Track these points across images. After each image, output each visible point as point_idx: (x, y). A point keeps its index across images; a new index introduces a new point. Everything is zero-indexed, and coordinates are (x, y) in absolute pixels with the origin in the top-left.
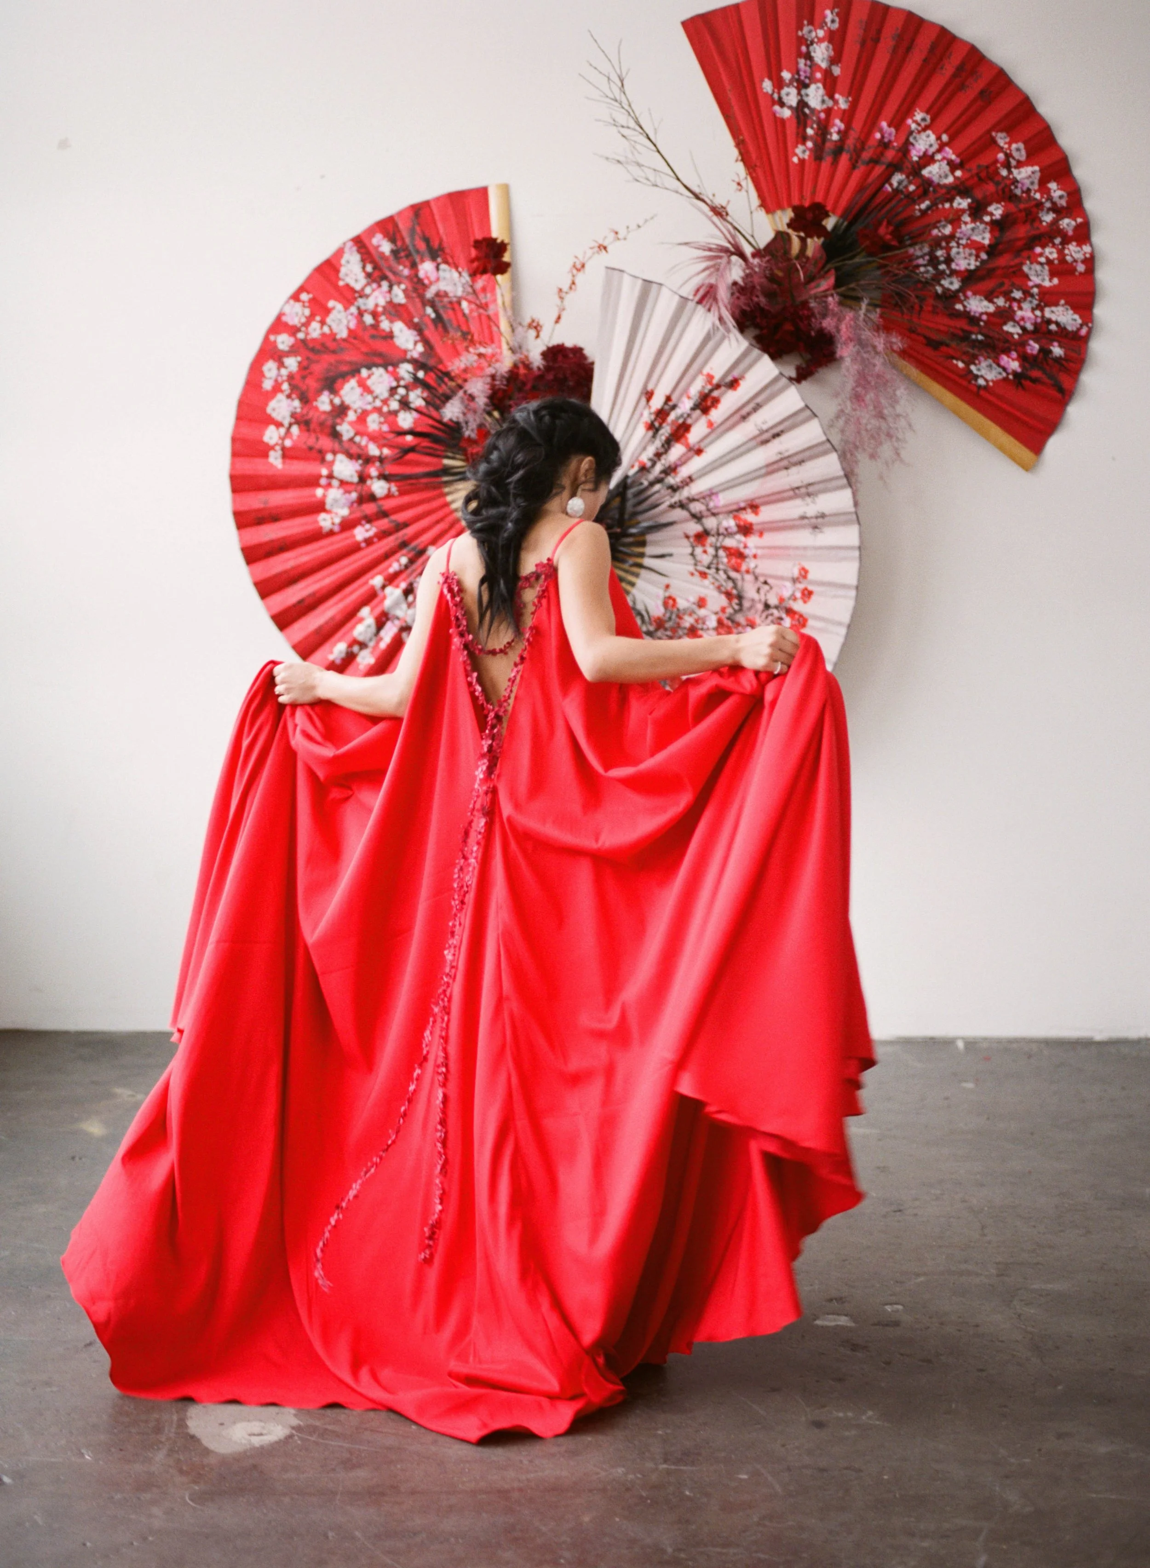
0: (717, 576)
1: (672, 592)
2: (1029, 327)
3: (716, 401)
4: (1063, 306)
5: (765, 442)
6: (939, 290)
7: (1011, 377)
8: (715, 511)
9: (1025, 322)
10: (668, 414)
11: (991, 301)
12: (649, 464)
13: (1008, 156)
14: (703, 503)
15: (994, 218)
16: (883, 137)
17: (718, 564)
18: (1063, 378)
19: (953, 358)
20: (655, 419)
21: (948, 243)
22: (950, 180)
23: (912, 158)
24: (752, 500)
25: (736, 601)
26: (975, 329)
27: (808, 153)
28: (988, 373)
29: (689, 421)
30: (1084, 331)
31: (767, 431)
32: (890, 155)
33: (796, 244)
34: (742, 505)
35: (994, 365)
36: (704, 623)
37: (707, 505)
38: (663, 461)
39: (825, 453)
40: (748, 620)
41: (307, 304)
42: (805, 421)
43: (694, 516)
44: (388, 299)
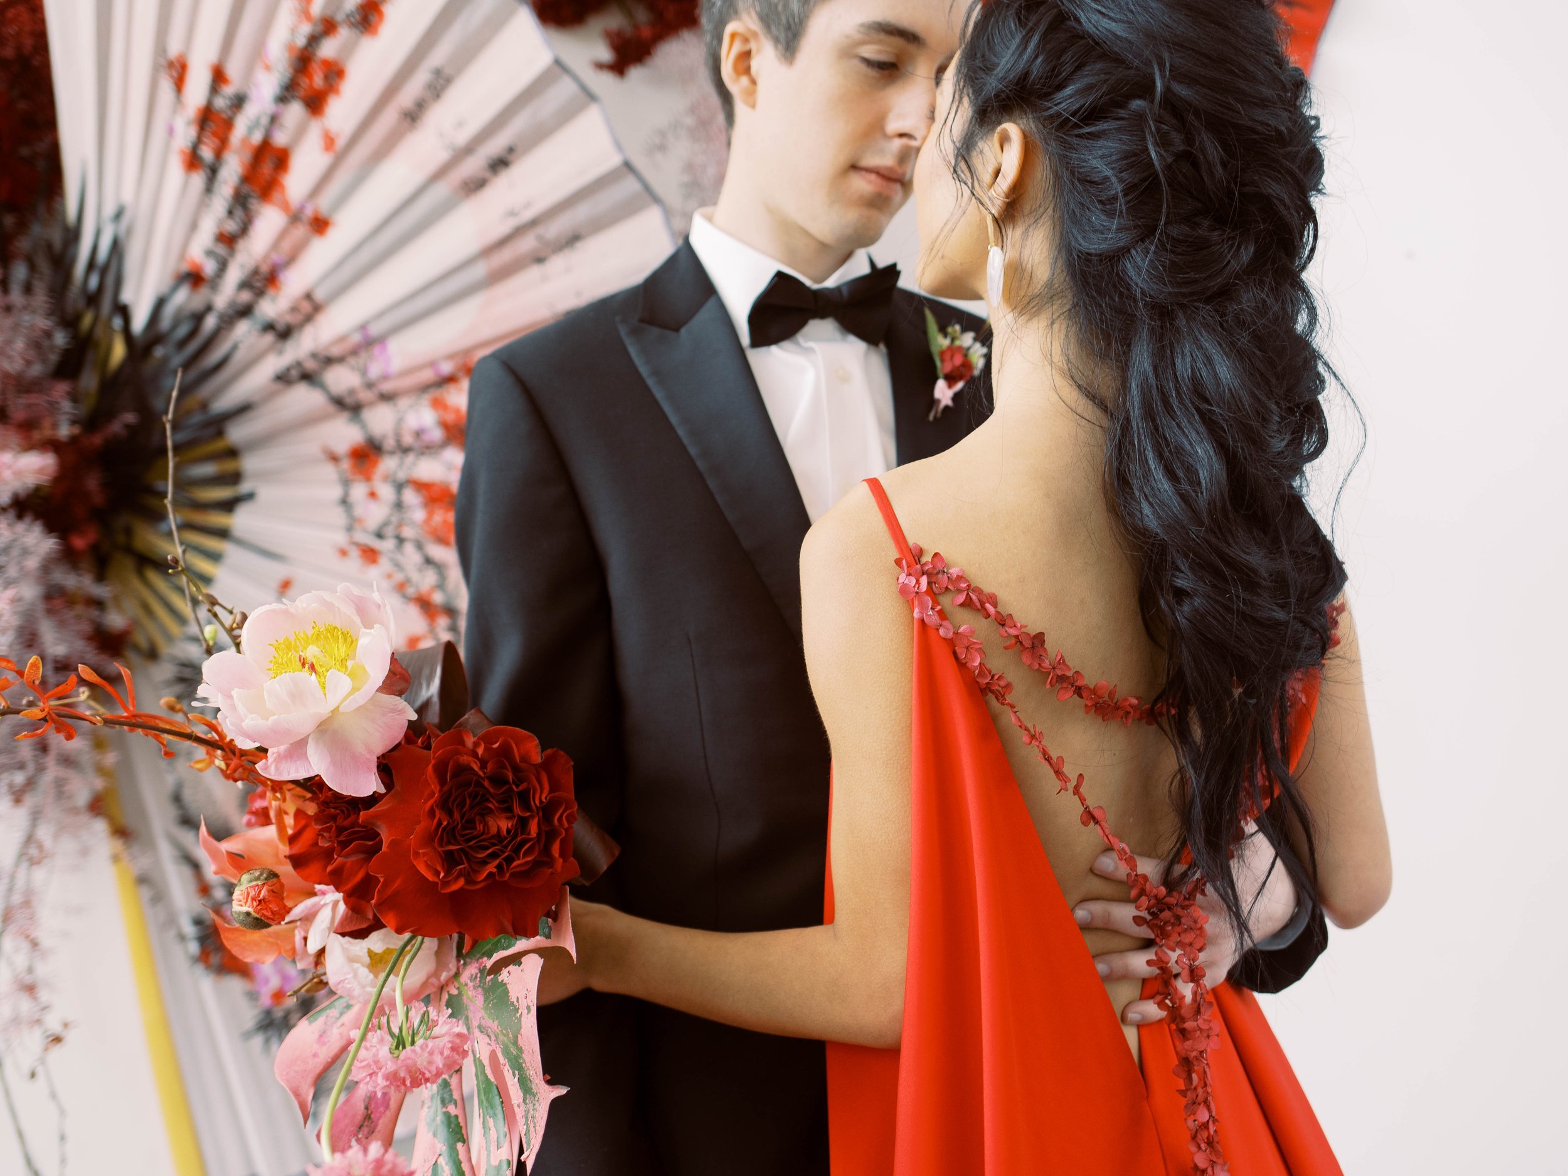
0: (399, 557)
3: (335, 73)
5: (475, 186)
8: (387, 387)
10: (228, 124)
12: (209, 267)
14: (353, 368)
17: (400, 525)
20: (199, 138)
25: (443, 622)
29: (280, 139)
31: (469, 149)
34: (447, 368)
37: (364, 372)
38: (242, 258)
39: (629, 207)
42: (566, 115)
43: (339, 403)
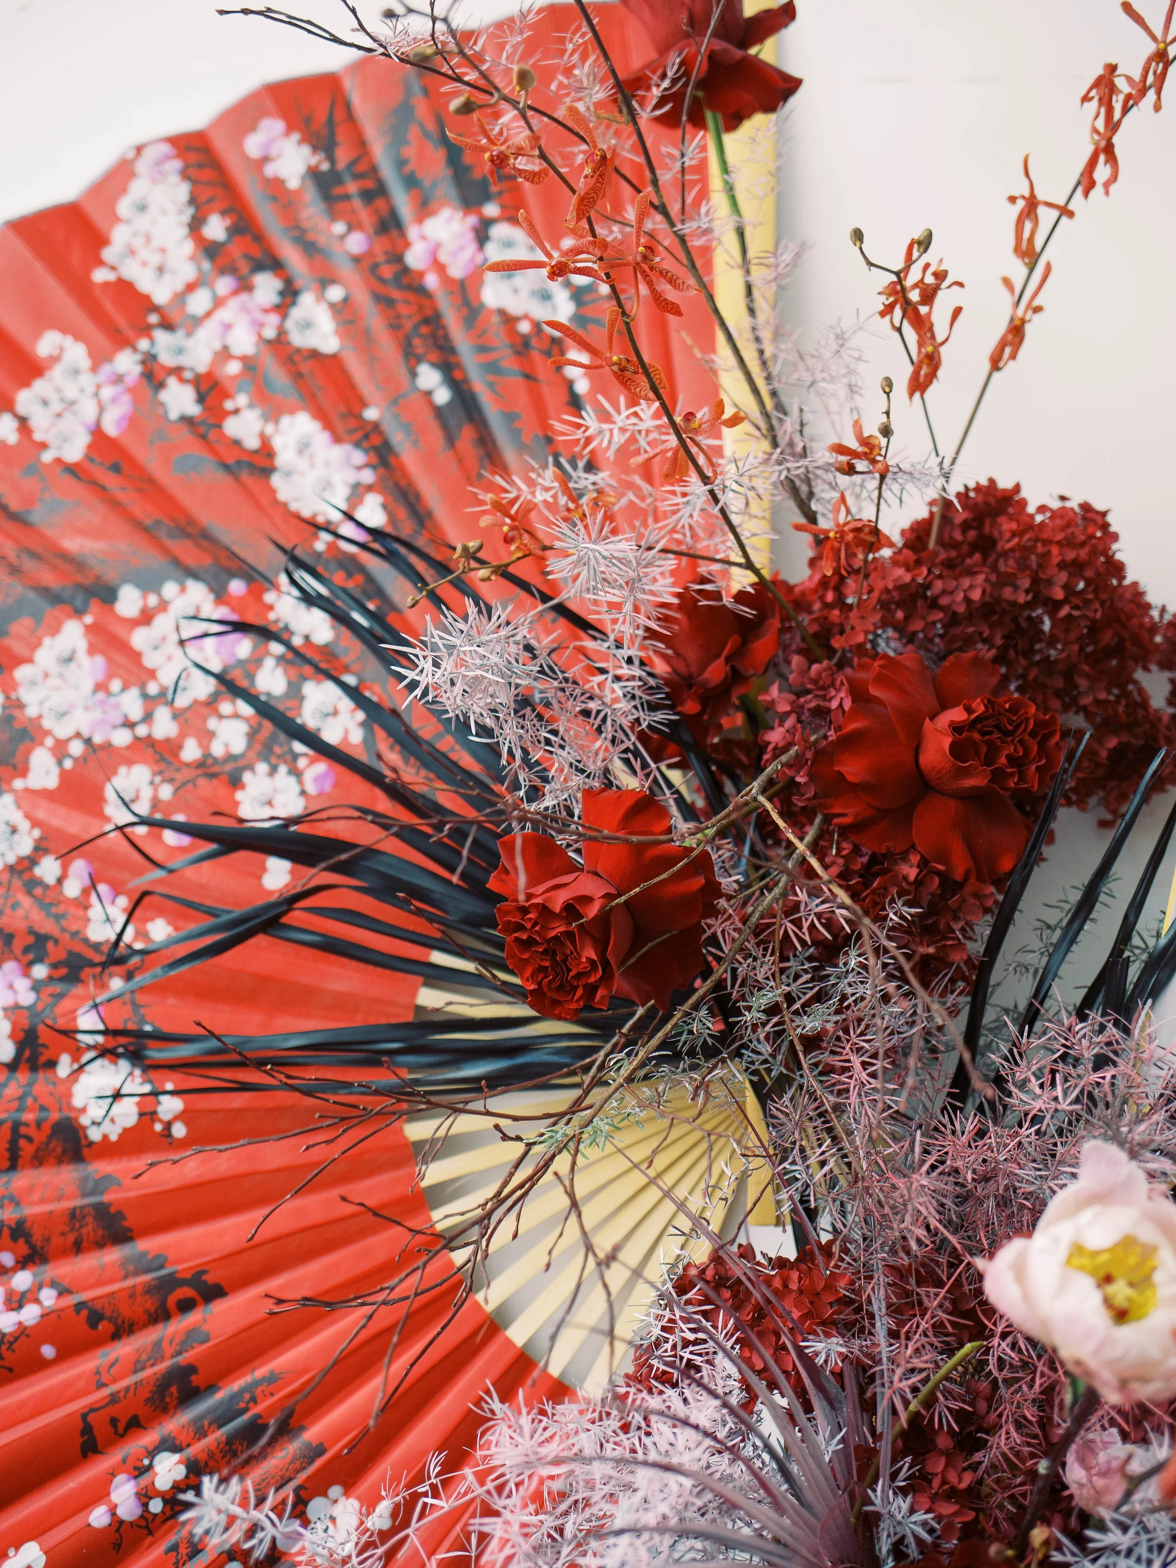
44: (270, 333)
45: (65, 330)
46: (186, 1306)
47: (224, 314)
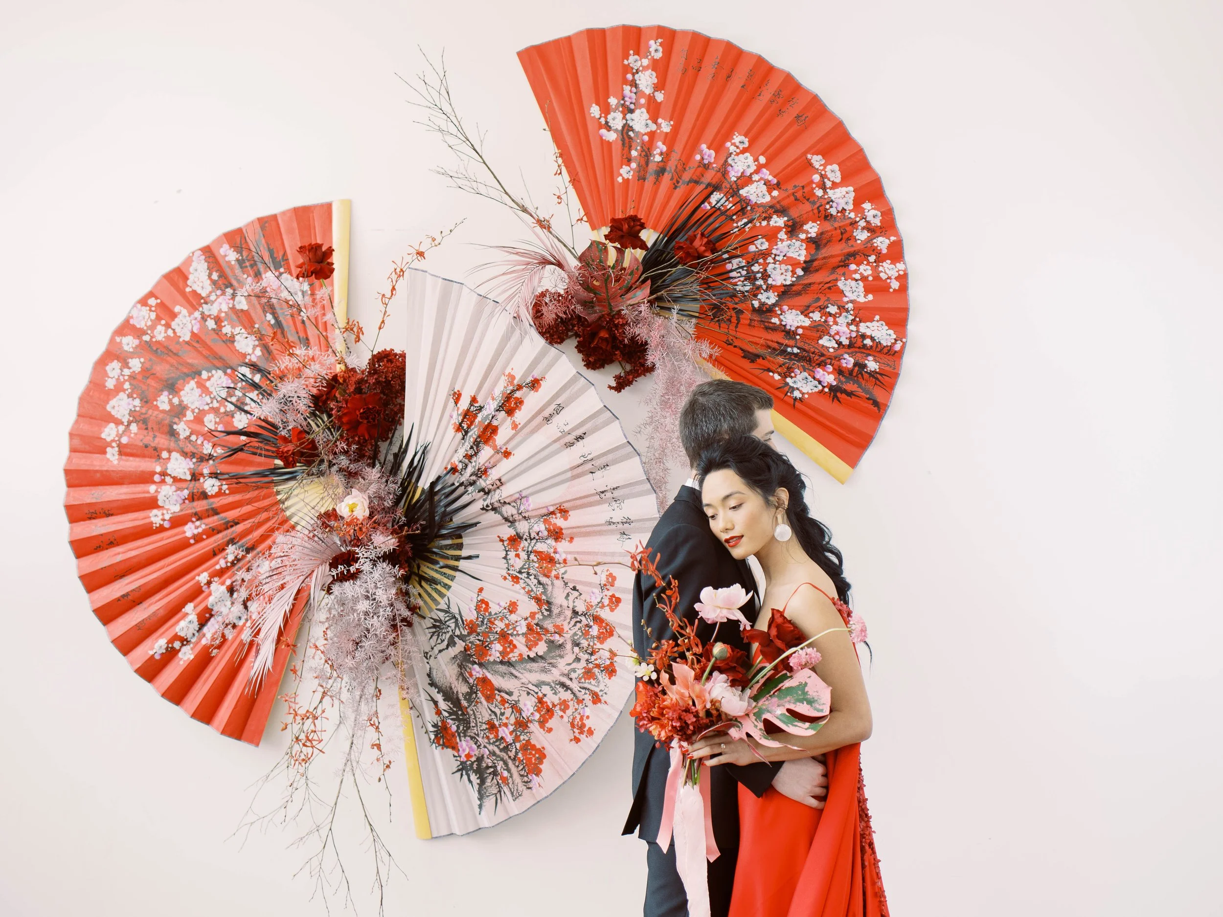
0: (528, 581)
1: (484, 595)
2: (846, 342)
3: (520, 402)
4: (878, 321)
5: (570, 445)
6: (756, 304)
7: (826, 390)
8: (526, 515)
9: (840, 337)
10: (475, 416)
11: (806, 316)
12: (460, 467)
13: (823, 177)
14: (514, 507)
15: (809, 235)
16: (702, 159)
17: (529, 568)
18: (878, 394)
19: (769, 370)
20: (463, 421)
21: (765, 259)
22: (768, 199)
23: (731, 178)
24: (561, 504)
25: (545, 607)
26: (792, 342)
27: (632, 173)
28: (804, 385)
29: (495, 423)
30: (898, 347)
31: (570, 433)
32: (708, 177)
33: (612, 255)
34: (551, 509)
35: (810, 378)
36: (514, 629)
37: (518, 509)
38: (474, 464)
39: (627, 457)
40: (556, 626)
41: (153, 309)
42: (606, 424)
43: (506, 519)
44: (231, 306)
45: (181, 306)
46: (232, 526)
47: (220, 300)
